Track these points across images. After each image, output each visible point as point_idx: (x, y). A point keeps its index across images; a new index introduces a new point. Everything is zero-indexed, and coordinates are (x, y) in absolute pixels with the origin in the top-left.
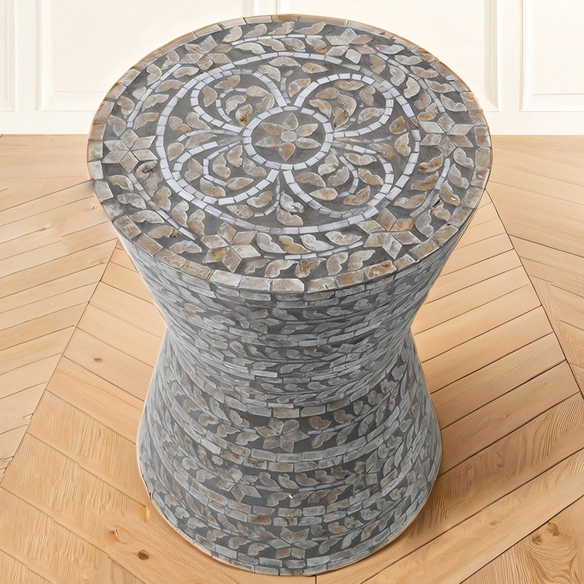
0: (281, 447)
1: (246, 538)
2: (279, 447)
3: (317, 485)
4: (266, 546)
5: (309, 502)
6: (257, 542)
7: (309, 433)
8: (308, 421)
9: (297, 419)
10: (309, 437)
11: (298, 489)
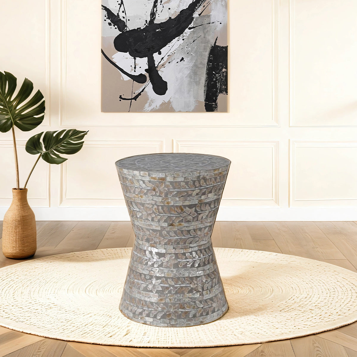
0: (169, 266)
1: (156, 310)
2: (168, 266)
3: (181, 284)
4: (163, 313)
5: (178, 291)
6: (160, 312)
7: (178, 260)
8: (177, 255)
9: (174, 254)
10: (178, 262)
11: (174, 285)
